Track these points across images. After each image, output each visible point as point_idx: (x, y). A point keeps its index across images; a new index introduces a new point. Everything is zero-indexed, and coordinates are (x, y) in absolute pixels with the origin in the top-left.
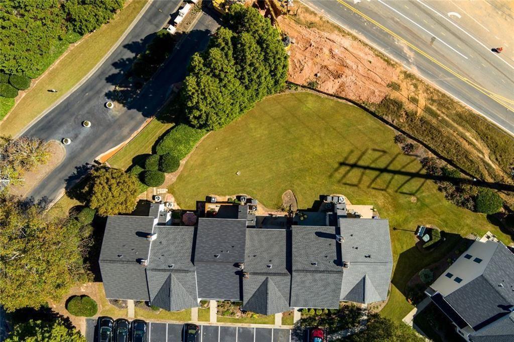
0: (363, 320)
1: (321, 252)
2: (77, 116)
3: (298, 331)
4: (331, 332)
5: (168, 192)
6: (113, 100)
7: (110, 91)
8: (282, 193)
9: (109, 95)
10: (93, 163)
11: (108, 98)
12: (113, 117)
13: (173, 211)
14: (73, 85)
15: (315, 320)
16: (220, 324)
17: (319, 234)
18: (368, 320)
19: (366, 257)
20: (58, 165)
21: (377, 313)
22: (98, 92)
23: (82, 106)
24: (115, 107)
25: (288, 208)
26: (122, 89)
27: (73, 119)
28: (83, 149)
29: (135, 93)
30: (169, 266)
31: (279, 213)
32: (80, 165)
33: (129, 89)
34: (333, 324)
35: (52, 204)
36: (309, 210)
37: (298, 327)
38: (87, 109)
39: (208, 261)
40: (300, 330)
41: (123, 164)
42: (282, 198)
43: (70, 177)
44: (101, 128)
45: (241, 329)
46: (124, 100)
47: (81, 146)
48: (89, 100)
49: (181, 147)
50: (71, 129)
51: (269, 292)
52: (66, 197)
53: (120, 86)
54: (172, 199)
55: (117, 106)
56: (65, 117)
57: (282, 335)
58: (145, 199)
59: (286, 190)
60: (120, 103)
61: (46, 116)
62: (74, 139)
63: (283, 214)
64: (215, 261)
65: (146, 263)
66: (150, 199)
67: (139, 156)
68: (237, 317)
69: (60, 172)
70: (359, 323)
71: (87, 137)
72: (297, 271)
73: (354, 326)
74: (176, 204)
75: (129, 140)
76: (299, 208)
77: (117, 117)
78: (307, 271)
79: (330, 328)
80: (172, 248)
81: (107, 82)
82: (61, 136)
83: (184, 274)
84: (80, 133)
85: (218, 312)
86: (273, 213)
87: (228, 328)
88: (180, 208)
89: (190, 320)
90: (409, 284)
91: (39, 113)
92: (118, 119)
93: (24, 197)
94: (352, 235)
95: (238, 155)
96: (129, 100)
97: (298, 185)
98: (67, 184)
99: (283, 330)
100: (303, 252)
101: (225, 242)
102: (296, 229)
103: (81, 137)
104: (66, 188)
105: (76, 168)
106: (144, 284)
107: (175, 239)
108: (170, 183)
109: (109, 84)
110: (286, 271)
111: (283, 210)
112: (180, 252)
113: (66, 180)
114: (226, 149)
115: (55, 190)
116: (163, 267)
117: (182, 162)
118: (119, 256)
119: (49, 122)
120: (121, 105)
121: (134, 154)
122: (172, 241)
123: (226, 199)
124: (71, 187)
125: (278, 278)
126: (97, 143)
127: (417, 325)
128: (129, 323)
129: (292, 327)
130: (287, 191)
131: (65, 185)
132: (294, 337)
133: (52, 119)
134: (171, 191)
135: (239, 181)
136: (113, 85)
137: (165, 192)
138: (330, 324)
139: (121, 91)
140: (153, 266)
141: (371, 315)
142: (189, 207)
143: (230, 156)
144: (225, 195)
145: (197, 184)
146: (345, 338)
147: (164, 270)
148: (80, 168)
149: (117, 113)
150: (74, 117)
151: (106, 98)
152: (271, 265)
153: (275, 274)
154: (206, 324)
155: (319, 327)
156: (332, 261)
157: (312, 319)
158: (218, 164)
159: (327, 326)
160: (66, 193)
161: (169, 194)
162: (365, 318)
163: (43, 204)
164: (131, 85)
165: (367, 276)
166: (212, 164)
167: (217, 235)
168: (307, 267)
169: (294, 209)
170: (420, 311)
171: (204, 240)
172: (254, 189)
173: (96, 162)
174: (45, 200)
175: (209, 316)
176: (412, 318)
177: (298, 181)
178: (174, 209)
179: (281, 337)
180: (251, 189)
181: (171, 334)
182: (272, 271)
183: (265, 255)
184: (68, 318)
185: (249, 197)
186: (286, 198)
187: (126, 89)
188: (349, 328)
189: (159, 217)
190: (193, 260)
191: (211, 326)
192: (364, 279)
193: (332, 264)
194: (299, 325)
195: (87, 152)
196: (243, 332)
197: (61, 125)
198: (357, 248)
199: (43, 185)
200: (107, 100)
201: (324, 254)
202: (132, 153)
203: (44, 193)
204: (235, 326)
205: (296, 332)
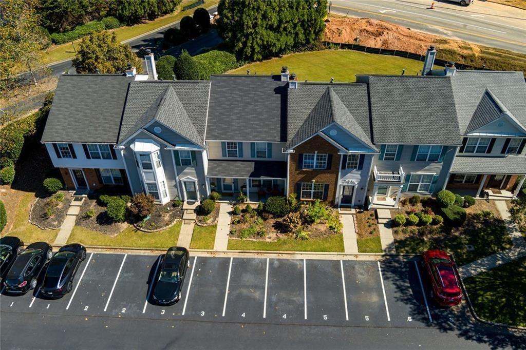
0: (515, 239)
3: (395, 264)
4: (462, 261)
15: (423, 241)
16: (233, 255)
34: (459, 247)
37: (392, 256)
40: (398, 262)
45: (276, 262)
57: (362, 271)
68: (268, 240)
70: (510, 242)
73: (503, 249)
79: (458, 255)
83: (191, 85)
85: (231, 232)
87: (249, 260)
99: (362, 263)
125: (345, 90)
132: (389, 274)
138: (454, 248)
146: (494, 271)
154: (204, 253)
157: (416, 240)
159: (450, 252)
175: (214, 240)
179: (362, 274)
181: (127, 272)
188: (494, 252)
191: (214, 258)
196: (279, 267)
204: (265, 257)
205: (390, 265)
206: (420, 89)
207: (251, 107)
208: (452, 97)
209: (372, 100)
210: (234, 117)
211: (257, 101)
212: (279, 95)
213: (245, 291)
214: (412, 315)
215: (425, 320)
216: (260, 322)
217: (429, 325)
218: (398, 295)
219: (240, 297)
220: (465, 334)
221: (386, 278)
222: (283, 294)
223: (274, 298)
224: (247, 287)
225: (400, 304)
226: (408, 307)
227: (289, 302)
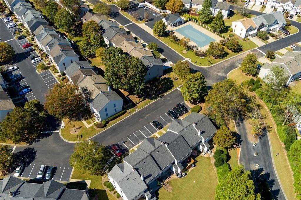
0: (106, 170)
1: (145, 169)
2: (262, 155)
3: (126, 151)
4: (115, 159)
5: (209, 157)
6: (259, 169)
7: (263, 171)
8: (173, 188)
9: (262, 170)
10: (239, 146)
11: (261, 168)
12: (252, 164)
13: (201, 153)
14: (275, 162)
16: (153, 135)
17: (150, 176)
18: (104, 171)
19: (129, 178)
20: (248, 137)
21: (103, 176)
22: (266, 167)
23: (264, 158)
24: (255, 167)
25: (166, 184)
26: (261, 174)
27: (261, 152)
28: (247, 147)
29: (255, 177)
30: (187, 129)
31: (168, 181)
32: (242, 142)
33: (259, 176)
34: (116, 161)
35: (236, 126)
37: (127, 152)
38: (262, 158)
39: (178, 138)
40: (126, 152)
41: (231, 152)
42: (171, 187)
43: (241, 137)
44: (251, 158)
46: (256, 172)
47: (249, 147)
48: (265, 162)
49: (221, 171)
50: (258, 149)
51: (151, 145)
52: (235, 131)
53: (262, 175)
54: (205, 156)
55: (255, 168)
56: (264, 151)
58: (213, 149)
59: (173, 190)
60: (256, 170)
61: (269, 147)
62: (253, 148)
63: (166, 181)
64: (175, 140)
65: (194, 125)
66: (212, 150)
67: (230, 159)
69: (245, 136)
70: (107, 168)
71: (251, 151)
72: (148, 156)
73: (108, 166)
74: (203, 155)
75: (239, 162)
76: (162, 187)
77: (251, 165)
78: (145, 158)
79: (116, 159)
80: (191, 135)
81: (268, 173)
82: (258, 145)
83: (180, 130)
84: (254, 150)
86: (169, 179)
87: (150, 136)
88: (200, 155)
89: (163, 129)
90: (98, 195)
91: (272, 145)
92: (250, 164)
93: (245, 122)
94: (139, 183)
95: (201, 188)
96: (254, 173)
97: (170, 196)
98: (239, 135)
99: (132, 147)
100: (151, 164)
101: (178, 149)
103: (252, 150)
104: (238, 133)
105: (242, 141)
107: (193, 139)
108: (212, 160)
109: (266, 173)
110: (151, 154)
111: (167, 183)
112: (188, 136)
113: (240, 135)
114: (207, 186)
115: (240, 130)
116: (188, 128)
117: (215, 169)
118: (203, 121)
119: (266, 146)
120: (254, 170)
121: (232, 158)
122: (193, 137)
123: (190, 170)
124: (237, 135)
125: (152, 150)
126: (246, 152)
127: (84, 183)
128: (179, 116)
129: (129, 151)
130: (172, 190)
131: (239, 134)
132: (126, 148)
133: (267, 147)
134: (208, 158)
135: (191, 179)
136: (265, 174)
137: (210, 156)
138: (117, 160)
139: (260, 173)
140: (191, 126)
141: (104, 173)
142: (198, 158)
143: (203, 185)
144: (191, 171)
145: (203, 167)
146: (108, 160)
147: (187, 127)
148: (241, 142)
149: (252, 166)
150: (262, 154)
151: (262, 168)
152: (158, 153)
153: (154, 150)
154: (157, 132)
155: (120, 157)
156: (139, 168)
157: (125, 157)
158: (204, 179)
159: (118, 159)
160: (236, 132)
161: (208, 156)
162: (106, 171)
163: (238, 124)
164: (260, 178)
165: (123, 173)
166: (206, 177)
167: (183, 149)
168: (146, 159)
169: (164, 186)
170: (86, 188)
171: (184, 144)
172: (184, 182)
173: (240, 147)
174: (238, 125)
175: (158, 134)
176: (87, 184)
177: (172, 197)
178: (202, 154)
179: (130, 145)
180: (185, 180)
181: (165, 122)
183: (162, 155)
184: (196, 105)
185: (183, 177)
186: (170, 187)
187: (260, 175)
188: (109, 164)
189: (203, 144)
190: (182, 136)
191: (155, 132)
193: (138, 167)
194: (128, 153)
195: (245, 147)
196: (144, 138)
197: (262, 148)
198: (134, 179)
199: (244, 128)
200: (260, 167)
201: (144, 168)
202: (233, 158)
203: (241, 127)
205: (127, 150)
206: (137, 160)
208: (130, 164)
213: (145, 131)
214: (119, 144)
215: (116, 145)
216: (139, 129)
217: (115, 144)
218: (122, 146)
219: (145, 130)
220: (109, 146)
221: (126, 147)
222: (139, 134)
223: (140, 133)
224: (145, 132)
225: (121, 145)
226: (120, 145)
227: (137, 134)
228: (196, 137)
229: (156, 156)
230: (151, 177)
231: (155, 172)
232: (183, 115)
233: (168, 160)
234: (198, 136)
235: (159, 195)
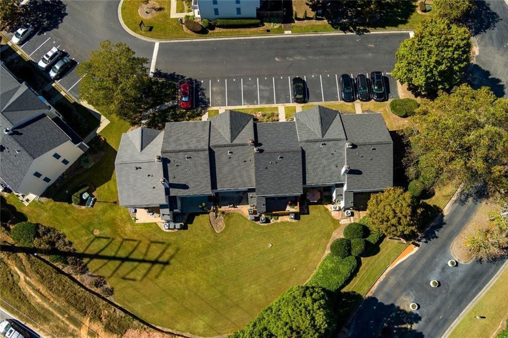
0: (145, 119)
1: (182, 170)
2: (447, 292)
3: (203, 106)
4: (174, 108)
5: (339, 221)
6: (411, 313)
7: (417, 322)
8: (225, 229)
9: (416, 318)
10: (420, 243)
11: (417, 314)
12: (408, 295)
13: (331, 202)
14: (458, 326)
15: (189, 116)
16: (275, 105)
17: (185, 187)
18: (141, 119)
19: (140, 168)
20: (456, 238)
21: (133, 126)
22: (429, 320)
23: (443, 303)
24: (409, 306)
25: (218, 214)
26: (403, 326)
27: (451, 288)
28: (434, 257)
29: (389, 323)
30: (325, 144)
31: (227, 209)
32: (433, 240)
33: (396, 327)
34: (172, 115)
35: (454, 198)
36: (198, 214)
37: (204, 109)
38: (438, 301)
39: (289, 152)
40: (202, 107)
41: (388, 245)
42: (224, 224)
43: (441, 227)
44: (419, 281)
45: (255, 103)
46: (400, 314)
47: (437, 260)
48: (438, 310)
49: (330, 266)
50: (450, 277)
51: (229, 130)
52: (441, 207)
53: (406, 329)
54: (335, 214)
55: (406, 306)
56: (460, 290)
57: (218, 101)
58: (361, 212)
59: (222, 232)
60: (403, 310)
61: (480, 289)
62: (445, 268)
63: (223, 208)
64: (282, 152)
65: (347, 145)
66: (356, 213)
67: (374, 255)
68: (260, 112)
69: (453, 231)
70: (149, 117)
71: (433, 270)
72: (204, 150)
73: (153, 114)
74: (330, 210)
75: (387, 271)
76: (207, 215)
77: (403, 294)
78: (195, 151)
79: (175, 111)
80: (324, 162)
81: (421, 333)
82: (459, 269)
83: (310, 139)
84: (440, 273)
85: (278, 116)
86: (233, 209)
87: (267, 103)
88: (325, 206)
89: (303, 107)
90: (103, 153)
91: (489, 292)
92: (403, 292)
93: (484, 203)
94: (154, 188)
95: (272, 264)
96: (394, 314)
97: (209, 238)
98: (442, 220)
99: (218, 105)
100: (200, 168)
101: (275, 172)
102: (208, 190)
103: (438, 270)
104: (443, 216)
105: (437, 237)
106: (347, 128)
107: (323, 171)
108: (338, 230)
109: (419, 331)
110: (215, 150)
111: (223, 213)
112: (317, 159)
113: (445, 224)
114: (285, 269)
115: (454, 213)
116: (331, 143)
117: (328, 252)
118: (375, 149)
119: (476, 283)
120: (401, 308)
121: (379, 257)
122: (326, 168)
123: (281, 219)
124: (438, 218)
125: (222, 143)
126: (420, 265)
127: (97, 119)
128: (359, 98)
129: (209, 109)
130: (220, 231)
131: (445, 218)
132: (207, 101)
133: (473, 286)
134: (336, 223)
135: (269, 237)
136: (415, 330)
137: (342, 221)
138: (176, 114)
139: (404, 323)
140: (340, 144)
141: (138, 124)
142: (316, 208)
143: (280, 263)
144: (282, 223)
145: (311, 231)
146: (161, 103)
147: (329, 140)
148: (433, 238)
149: (404, 299)
150: (450, 290)
151: (420, 315)
152: (229, 154)
153: (225, 146)
154: (288, 105)
155: (185, 110)
156: (172, 162)
157: (191, 117)
158: (291, 253)
159: (178, 112)
160: (442, 211)
161: (338, 218)
162: (143, 122)
163: (463, 197)
164: (395, 331)
165: (139, 151)
166: (298, 252)
167: (284, 178)
168: (195, 154)
169: (212, 214)
170: (94, 131)
171: (295, 172)
172: (253, 231)
173: (418, 245)
174: (462, 201)
175: (285, 111)
176: (101, 125)
177: (210, 242)
178: (331, 205)
179: (219, 100)
180: (256, 231)
181: (319, 93)
182: (227, 148)
183: (235, 163)
184: (416, 97)
185: (258, 223)
186: (221, 224)
187: (400, 326)
188: (158, 112)
189: (342, 193)
190: (303, 152)
191: (283, 103)
192: (142, 149)
193: (172, 159)
194: (203, 111)
195: (429, 254)
196: (254, 100)
197: (462, 281)
198: (149, 175)
199: (467, 216)
200: (418, 313)
201: (180, 168)
202: (382, 257)
203: (464, 209)
204: (262, 105)
205: (206, 105)
206: (181, 144)
207: (275, 136)
208: (163, 142)
209: (208, 137)
210: (283, 131)
211: (272, 139)
212: (259, 142)
213: (267, 88)
214: (201, 83)
215: (196, 81)
216: (259, 76)
217: (195, 80)
218: (204, 92)
219: (268, 86)
220: (183, 77)
221: (209, 99)
222: (251, 88)
223: (255, 86)
224: (266, 90)
225: (204, 88)
226: (202, 87)
227: (248, 85)
228: (334, 172)
229: (221, 158)
230: (186, 190)
231: (197, 185)
232: (369, 99)
233: (239, 180)
234: (340, 171)
235: (191, 223)
